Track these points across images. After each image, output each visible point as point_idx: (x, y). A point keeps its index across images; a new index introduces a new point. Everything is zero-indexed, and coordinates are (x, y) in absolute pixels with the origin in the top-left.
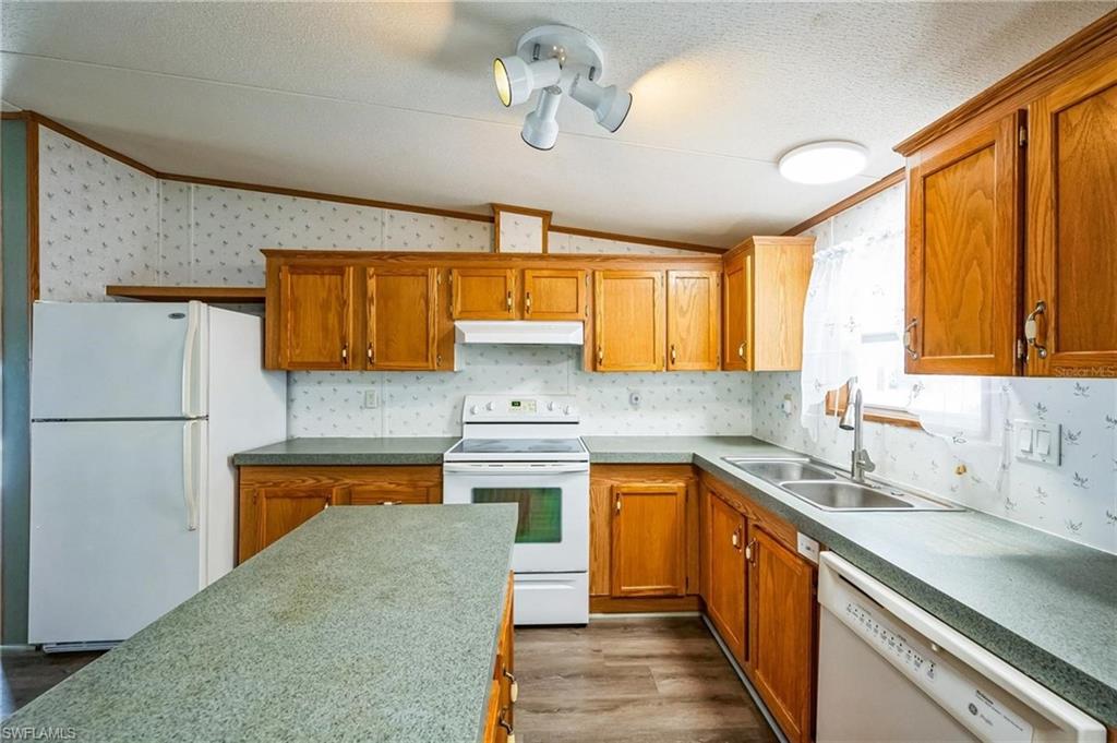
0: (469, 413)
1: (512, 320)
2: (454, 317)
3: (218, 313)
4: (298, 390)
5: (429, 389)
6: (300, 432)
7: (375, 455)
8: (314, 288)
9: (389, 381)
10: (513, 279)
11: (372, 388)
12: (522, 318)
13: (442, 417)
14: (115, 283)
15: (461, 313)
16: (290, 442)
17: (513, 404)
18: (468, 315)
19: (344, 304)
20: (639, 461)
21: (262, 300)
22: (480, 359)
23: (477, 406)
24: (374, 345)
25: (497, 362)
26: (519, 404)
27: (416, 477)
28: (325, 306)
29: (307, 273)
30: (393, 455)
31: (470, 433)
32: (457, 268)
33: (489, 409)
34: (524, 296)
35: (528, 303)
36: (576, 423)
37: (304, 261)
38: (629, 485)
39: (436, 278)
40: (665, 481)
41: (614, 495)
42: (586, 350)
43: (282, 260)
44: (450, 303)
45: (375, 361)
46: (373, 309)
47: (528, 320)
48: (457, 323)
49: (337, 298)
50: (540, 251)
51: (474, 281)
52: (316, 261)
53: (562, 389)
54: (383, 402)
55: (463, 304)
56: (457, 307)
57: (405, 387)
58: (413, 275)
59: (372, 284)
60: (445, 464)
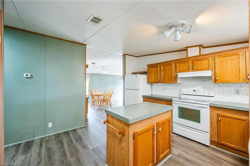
0: (182, 92)
1: (190, 72)
2: (177, 72)
3: (141, 75)
4: (153, 87)
5: (175, 87)
6: (153, 94)
7: (161, 98)
8: (153, 70)
9: (167, 85)
10: (190, 63)
11: (164, 86)
12: (193, 71)
13: (177, 93)
14: (132, 72)
15: (178, 71)
16: (152, 95)
17: (194, 91)
18: (179, 72)
19: (158, 72)
20: (227, 108)
21: (147, 73)
22: (186, 81)
23: (184, 91)
24: (162, 79)
25: (190, 81)
26: (195, 91)
27: (168, 103)
28: (155, 73)
29: (152, 68)
30: (164, 98)
31: (183, 96)
32: (177, 62)
33: (187, 92)
34: (193, 66)
35: (194, 67)
36: (213, 97)
37: (152, 66)
38: (224, 114)
39: (173, 65)
40: (240, 116)
41: (218, 115)
42: (212, 77)
43: (149, 66)
44: (176, 70)
45: (163, 81)
46: (162, 72)
47: (194, 71)
48: (178, 74)
49: (157, 71)
50: (199, 55)
51: (181, 65)
52: (154, 65)
53: (209, 87)
54: (166, 89)
55: (179, 69)
56: (178, 70)
57: (170, 86)
58: (169, 65)
59: (162, 68)
60: (173, 101)
